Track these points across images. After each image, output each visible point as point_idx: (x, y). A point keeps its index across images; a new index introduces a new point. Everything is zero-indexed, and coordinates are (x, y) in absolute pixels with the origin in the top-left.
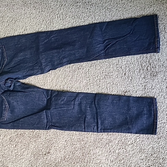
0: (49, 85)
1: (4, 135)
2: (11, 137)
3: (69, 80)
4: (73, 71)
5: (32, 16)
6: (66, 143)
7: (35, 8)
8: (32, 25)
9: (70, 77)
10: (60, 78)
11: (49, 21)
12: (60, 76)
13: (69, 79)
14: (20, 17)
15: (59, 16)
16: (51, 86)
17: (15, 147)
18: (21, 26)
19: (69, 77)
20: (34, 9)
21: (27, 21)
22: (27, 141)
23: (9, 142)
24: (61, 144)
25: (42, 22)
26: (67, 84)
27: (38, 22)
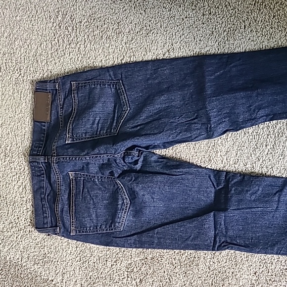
0: (220, 161)
1: (115, 259)
2: (130, 264)
3: (266, 153)
4: (276, 135)
5: (187, 22)
6: (255, 278)
7: (193, 7)
8: (185, 40)
9: (269, 147)
10: (245, 147)
11: (225, 33)
12: (246, 145)
13: (267, 151)
14: (159, 24)
15: (247, 23)
16: (224, 163)
17: (138, 284)
18: (161, 41)
19: (266, 146)
20: (193, 10)
21: (174, 33)
22: (166, 273)
23: (127, 273)
24: (244, 280)
25: (208, 34)
26: (261, 161)
27: (201, 35)
